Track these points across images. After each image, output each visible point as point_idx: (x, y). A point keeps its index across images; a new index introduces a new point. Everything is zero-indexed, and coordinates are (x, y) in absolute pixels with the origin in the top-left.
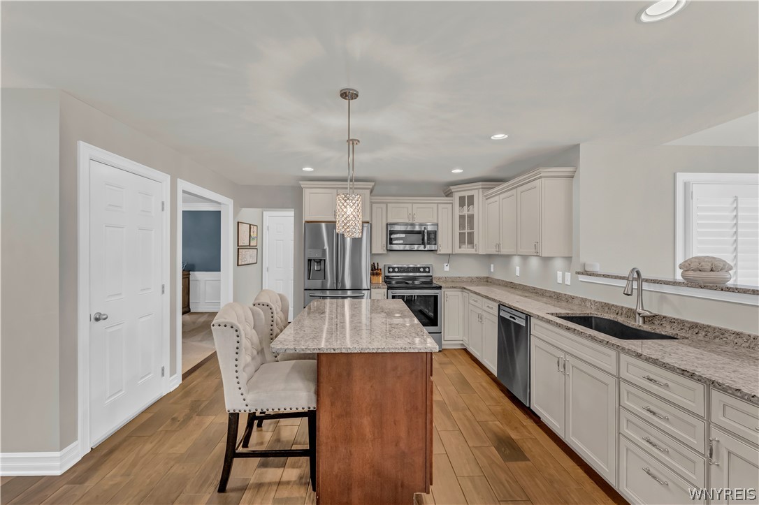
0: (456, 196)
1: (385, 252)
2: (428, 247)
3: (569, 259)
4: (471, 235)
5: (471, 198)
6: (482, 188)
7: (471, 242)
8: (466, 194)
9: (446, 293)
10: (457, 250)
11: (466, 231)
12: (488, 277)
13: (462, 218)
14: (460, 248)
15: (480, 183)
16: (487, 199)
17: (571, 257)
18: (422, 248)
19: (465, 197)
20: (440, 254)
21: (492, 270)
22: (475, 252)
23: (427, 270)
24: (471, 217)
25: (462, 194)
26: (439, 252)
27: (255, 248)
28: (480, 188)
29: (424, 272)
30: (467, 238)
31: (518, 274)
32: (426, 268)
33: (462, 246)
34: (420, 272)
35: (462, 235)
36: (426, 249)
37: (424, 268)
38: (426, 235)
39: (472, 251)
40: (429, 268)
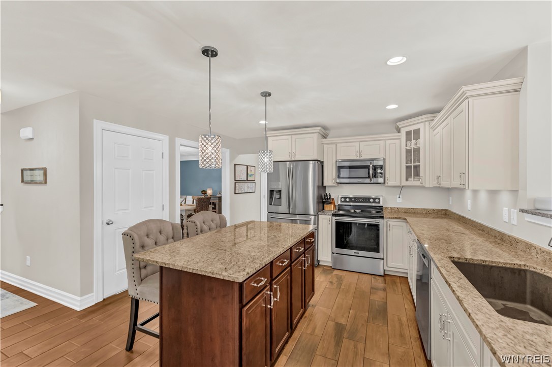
0: (403, 131)
1: (335, 185)
2: (374, 180)
3: (515, 192)
4: (417, 168)
5: (417, 132)
6: (428, 121)
7: (417, 174)
8: (412, 128)
9: (388, 222)
10: (405, 183)
11: (412, 164)
12: (446, 210)
13: (408, 152)
14: (407, 180)
15: (425, 116)
16: (434, 131)
17: (517, 191)
18: (368, 180)
19: (411, 131)
20: (387, 186)
21: (451, 203)
22: (421, 185)
23: (377, 200)
24: (417, 151)
25: (408, 129)
26: (386, 184)
27: (253, 181)
28: (425, 122)
29: (374, 202)
30: (413, 171)
31: (469, 208)
32: (376, 198)
33: (409, 179)
34: (371, 202)
35: (408, 168)
36: (372, 182)
37: (374, 199)
38: (371, 169)
39: (418, 183)
40: (379, 199)
